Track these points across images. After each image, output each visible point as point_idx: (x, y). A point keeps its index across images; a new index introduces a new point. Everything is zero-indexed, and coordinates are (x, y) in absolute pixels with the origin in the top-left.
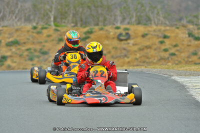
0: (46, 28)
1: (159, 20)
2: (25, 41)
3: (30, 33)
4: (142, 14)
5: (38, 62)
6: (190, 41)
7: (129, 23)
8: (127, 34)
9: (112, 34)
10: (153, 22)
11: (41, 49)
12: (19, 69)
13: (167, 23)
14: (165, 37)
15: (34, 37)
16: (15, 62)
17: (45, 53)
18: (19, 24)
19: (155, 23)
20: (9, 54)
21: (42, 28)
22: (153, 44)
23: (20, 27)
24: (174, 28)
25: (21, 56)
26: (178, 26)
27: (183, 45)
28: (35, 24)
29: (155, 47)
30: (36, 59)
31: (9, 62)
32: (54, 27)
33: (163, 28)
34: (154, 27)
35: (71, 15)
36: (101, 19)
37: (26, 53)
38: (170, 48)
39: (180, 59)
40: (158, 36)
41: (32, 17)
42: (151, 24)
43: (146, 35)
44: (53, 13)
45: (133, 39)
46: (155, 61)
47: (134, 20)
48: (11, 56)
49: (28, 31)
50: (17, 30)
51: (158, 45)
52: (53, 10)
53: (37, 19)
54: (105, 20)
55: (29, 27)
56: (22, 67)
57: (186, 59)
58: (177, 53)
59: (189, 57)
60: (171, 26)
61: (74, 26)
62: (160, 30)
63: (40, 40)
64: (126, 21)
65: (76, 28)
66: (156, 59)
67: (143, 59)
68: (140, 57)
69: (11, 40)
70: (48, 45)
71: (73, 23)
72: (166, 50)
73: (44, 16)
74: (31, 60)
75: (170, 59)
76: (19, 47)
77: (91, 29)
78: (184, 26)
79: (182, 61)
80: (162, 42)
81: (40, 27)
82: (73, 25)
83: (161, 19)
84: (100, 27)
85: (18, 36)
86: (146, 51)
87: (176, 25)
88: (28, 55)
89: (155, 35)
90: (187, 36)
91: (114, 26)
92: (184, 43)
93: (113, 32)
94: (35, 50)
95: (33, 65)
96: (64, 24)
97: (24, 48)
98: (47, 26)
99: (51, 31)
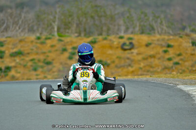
0: (49, 38)
1: (162, 29)
2: (30, 51)
3: (34, 44)
4: (146, 24)
5: (42, 72)
6: (194, 50)
7: (132, 33)
9: (115, 43)
10: (156, 31)
11: (45, 60)
12: (23, 79)
13: (171, 32)
14: (169, 46)
15: (37, 48)
16: (19, 73)
17: (48, 63)
18: (22, 34)
19: (158, 32)
20: (13, 64)
21: (46, 39)
22: (157, 54)
23: (24, 38)
24: (177, 37)
25: (25, 66)
26: (181, 36)
27: (187, 54)
28: (38, 35)
29: (159, 56)
30: (40, 70)
31: (12, 73)
32: (57, 38)
33: (166, 37)
34: (158, 36)
35: (75, 25)
36: (105, 28)
37: (30, 64)
38: (174, 57)
39: (184, 68)
41: (35, 28)
42: (154, 33)
43: (150, 44)
44: (56, 23)
45: (137, 48)
46: (159, 70)
47: (137, 29)
48: (15, 67)
49: (32, 42)
50: (21, 41)
51: (162, 54)
52: (57, 20)
53: (40, 29)
54: (109, 30)
55: (33, 37)
56: (26, 77)
57: (190, 68)
58: (180, 62)
59: (192, 66)
60: (175, 35)
61: (78, 36)
62: (163, 40)
63: (44, 51)
64: (130, 31)
65: (80, 38)
66: (160, 68)
67: (147, 68)
68: (144, 67)
69: (15, 50)
70: (52, 55)
71: (76, 33)
73: (48, 26)
74: (35, 70)
75: (174, 68)
76: (22, 57)
77: (94, 39)
79: (186, 70)
80: (165, 52)
81: (43, 37)
82: (76, 35)
83: (165, 28)
84: (104, 37)
85: (21, 47)
86: (150, 60)
87: (179, 34)
88: (31, 66)
89: (159, 44)
90: (191, 45)
91: (118, 36)
92: (187, 52)
94: (39, 61)
95: (37, 75)
96: (67, 34)
97: (28, 59)
98: (50, 36)
99: (54, 41)
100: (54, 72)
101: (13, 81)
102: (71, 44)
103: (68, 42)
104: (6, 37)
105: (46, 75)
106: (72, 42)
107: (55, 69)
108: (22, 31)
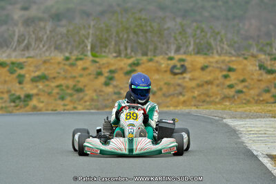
0: (81, 59)
1: (222, 48)
2: (55, 75)
3: (61, 65)
4: (202, 42)
5: (71, 101)
6: (261, 75)
7: (185, 53)
8: (182, 66)
9: (163, 66)
10: (215, 52)
11: (75, 86)
12: (47, 110)
13: (233, 52)
14: (230, 70)
15: (65, 71)
16: (42, 102)
17: (79, 90)
18: (47, 54)
19: (217, 52)
20: (34, 91)
21: (77, 60)
22: (214, 79)
23: (49, 58)
24: (241, 59)
25: (49, 94)
26: (246, 56)
27: (252, 79)
28: (67, 55)
29: (218, 82)
30: (68, 99)
31: (34, 102)
32: (91, 58)
33: (227, 59)
34: (217, 57)
35: (113, 43)
36: (151, 47)
37: (56, 91)
38: (236, 84)
39: (248, 98)
40: (221, 68)
41: (64, 45)
42: (213, 53)
43: (207, 67)
44: (90, 40)
45: (190, 72)
46: (217, 100)
47: (191, 48)
48: (37, 95)
49: (59, 63)
50: (45, 62)
51: (221, 80)
52: (91, 36)
53: (69, 47)
54: (156, 49)
55: (60, 57)
56: (50, 108)
57: (256, 98)
58: (244, 90)
59: (259, 95)
60: (238, 56)
61: (117, 57)
62: (223, 62)
63: (74, 74)
64: (182, 50)
65: (119, 58)
66: (219, 97)
67: (203, 97)
68: (199, 95)
69: (37, 74)
70: (84, 80)
71: (115, 52)
72: (231, 87)
73: (79, 44)
74: (62, 99)
75: (236, 97)
76: (47, 83)
77: (137, 60)
78: (253, 56)
79: (251, 100)
80: (226, 77)
81: (74, 58)
82: (115, 55)
83: (226, 47)
84: (149, 57)
85: (46, 69)
86: (206, 87)
87: (244, 54)
88: (58, 93)
89: (218, 68)
90: (258, 68)
91: (167, 57)
92: (253, 77)
93: (165, 64)
94: (67, 87)
95: (65, 105)
96: (104, 54)
97: (53, 85)
98: (82, 57)
99: (87, 62)
100: (85, 102)
101: (35, 112)
102: (108, 67)
103: (103, 64)
104: (28, 57)
105: (76, 105)
106: (109, 64)
107: (87, 98)
108: (47, 50)
